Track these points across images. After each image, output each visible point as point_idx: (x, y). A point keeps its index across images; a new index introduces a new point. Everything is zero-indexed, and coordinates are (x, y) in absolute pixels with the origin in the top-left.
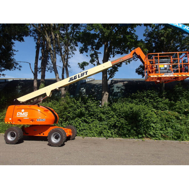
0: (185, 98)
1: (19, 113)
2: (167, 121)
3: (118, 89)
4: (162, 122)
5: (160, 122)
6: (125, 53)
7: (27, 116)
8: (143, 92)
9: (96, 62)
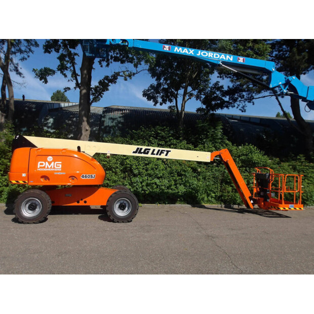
0: (211, 141)
1: (41, 164)
2: (179, 175)
3: (113, 122)
4: (172, 176)
5: (168, 176)
6: (128, 62)
7: (60, 170)
8: (150, 128)
9: (69, 70)
